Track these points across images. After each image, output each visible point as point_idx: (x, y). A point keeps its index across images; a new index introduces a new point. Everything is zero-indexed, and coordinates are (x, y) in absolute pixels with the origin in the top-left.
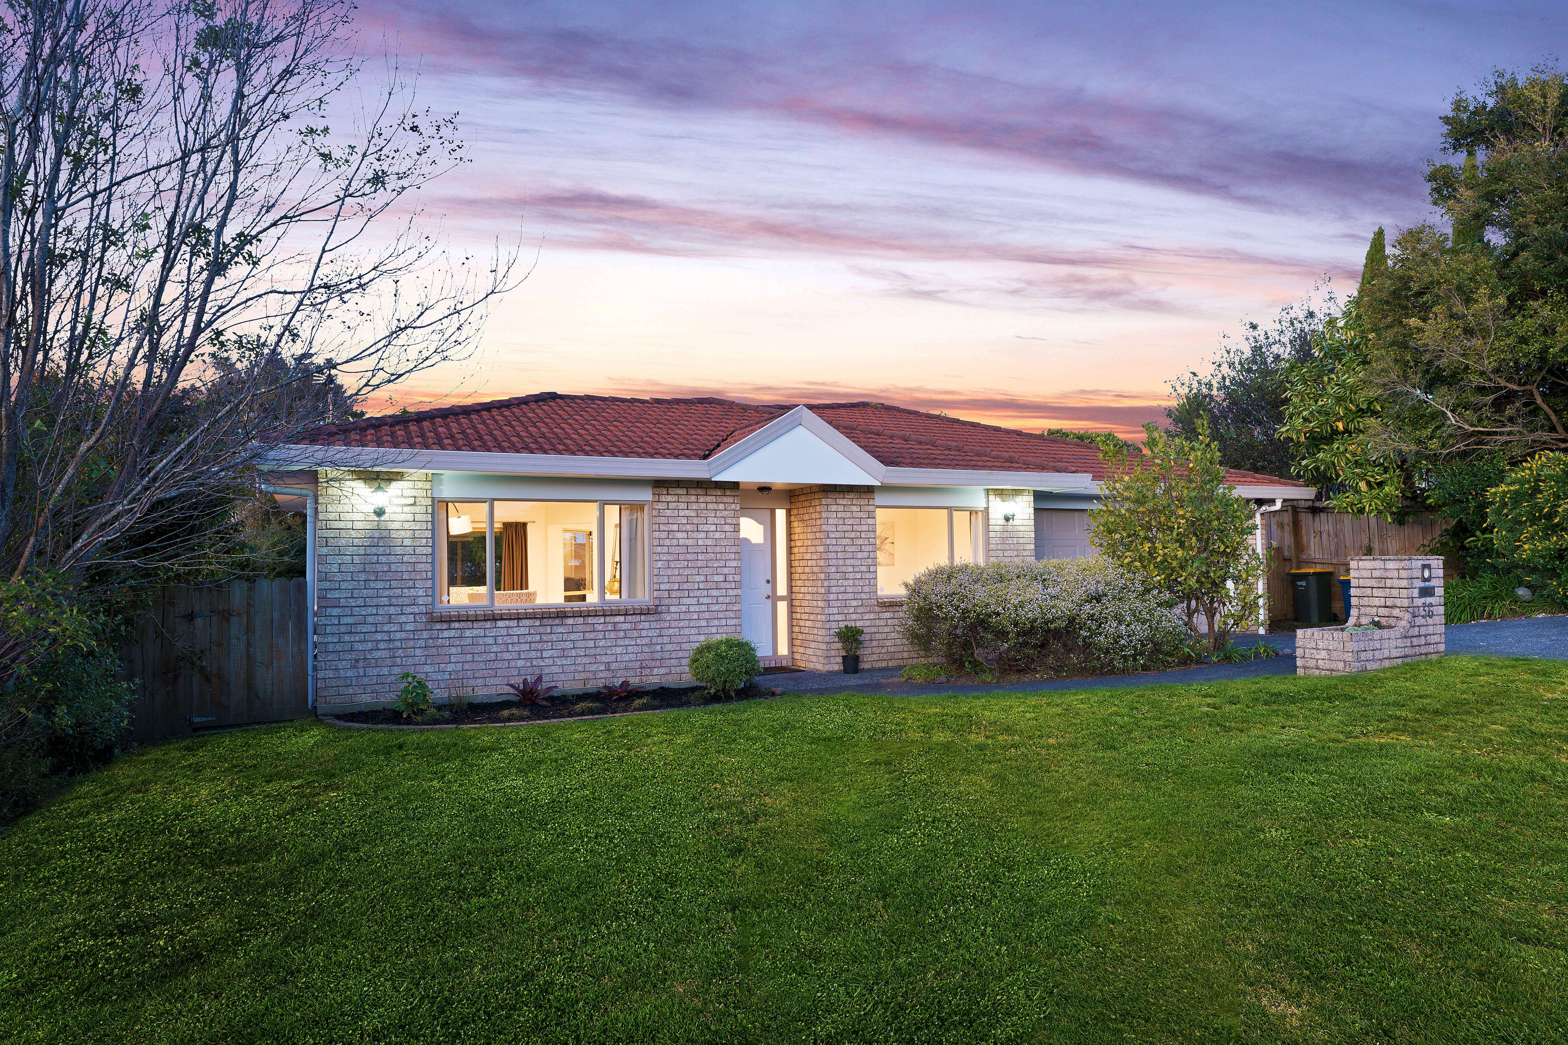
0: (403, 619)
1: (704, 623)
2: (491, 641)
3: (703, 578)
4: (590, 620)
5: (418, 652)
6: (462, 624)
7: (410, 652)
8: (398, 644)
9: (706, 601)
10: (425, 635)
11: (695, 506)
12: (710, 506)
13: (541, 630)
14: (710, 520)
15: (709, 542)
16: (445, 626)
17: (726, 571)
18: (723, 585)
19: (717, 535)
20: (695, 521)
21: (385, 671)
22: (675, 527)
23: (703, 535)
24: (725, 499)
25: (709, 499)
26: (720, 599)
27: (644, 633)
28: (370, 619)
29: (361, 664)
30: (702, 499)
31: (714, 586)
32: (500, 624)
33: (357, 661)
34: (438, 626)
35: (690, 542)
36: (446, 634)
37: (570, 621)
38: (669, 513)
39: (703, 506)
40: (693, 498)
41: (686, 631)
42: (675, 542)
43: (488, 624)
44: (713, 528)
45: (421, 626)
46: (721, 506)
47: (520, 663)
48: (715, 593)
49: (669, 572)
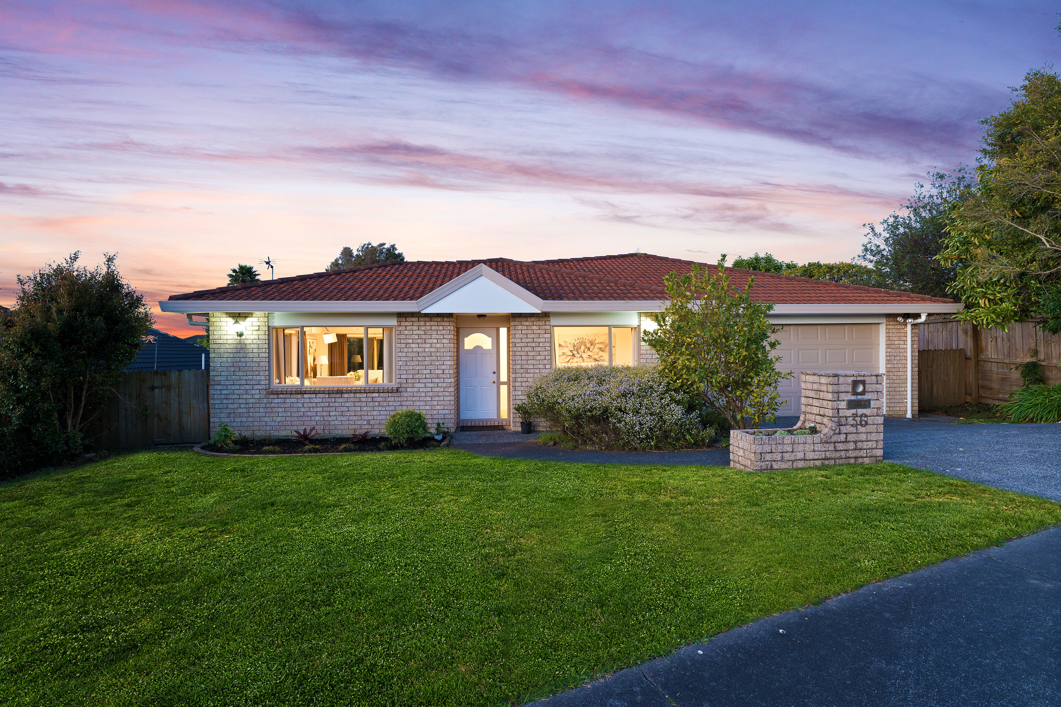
0: (253, 392)
1: (429, 399)
2: (301, 405)
3: (428, 372)
4: (358, 395)
5: (261, 410)
6: (285, 396)
7: (257, 410)
8: (251, 405)
9: (430, 385)
10: (265, 401)
11: (423, 328)
12: (433, 328)
13: (329, 400)
14: (433, 336)
15: (432, 350)
16: (276, 396)
17: (444, 367)
18: (441, 376)
19: (438, 345)
20: (424, 337)
21: (244, 419)
22: (411, 341)
23: (428, 345)
24: (444, 323)
25: (432, 323)
26: (440, 385)
27: (391, 404)
28: (236, 392)
29: (232, 415)
30: (428, 324)
31: (436, 376)
32: (306, 396)
33: (230, 414)
34: (272, 396)
35: (420, 350)
36: (276, 401)
37: (346, 395)
38: (406, 332)
39: (428, 328)
40: (422, 323)
41: (418, 403)
42: (411, 350)
43: (299, 396)
44: (436, 341)
45: (263, 396)
46: (441, 328)
47: (317, 418)
48: (436, 381)
49: (407, 368)
